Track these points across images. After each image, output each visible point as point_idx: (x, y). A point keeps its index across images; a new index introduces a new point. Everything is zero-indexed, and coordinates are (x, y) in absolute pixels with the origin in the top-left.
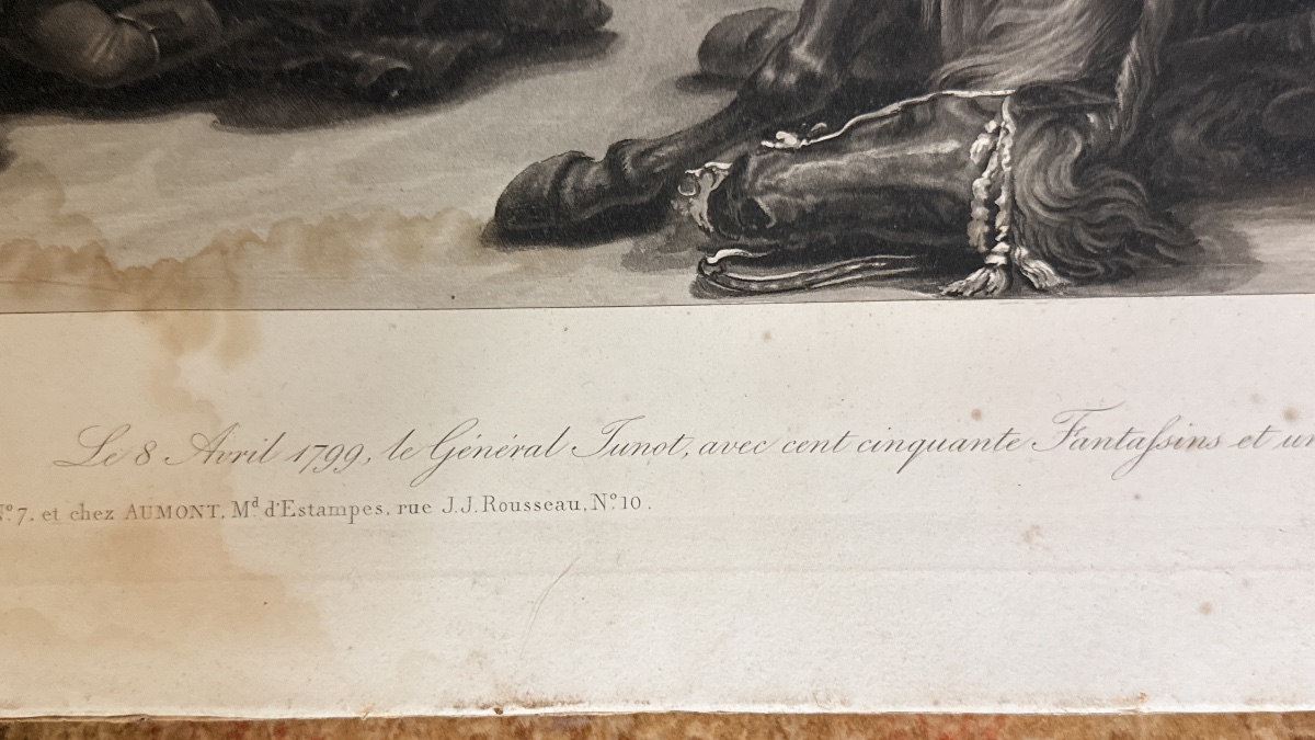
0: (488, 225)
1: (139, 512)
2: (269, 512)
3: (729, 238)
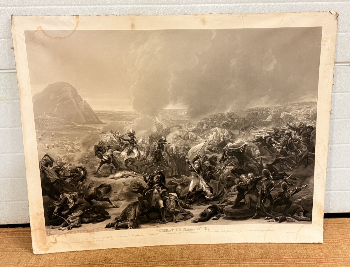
0: (105, 227)
1: (90, 241)
2: (96, 241)
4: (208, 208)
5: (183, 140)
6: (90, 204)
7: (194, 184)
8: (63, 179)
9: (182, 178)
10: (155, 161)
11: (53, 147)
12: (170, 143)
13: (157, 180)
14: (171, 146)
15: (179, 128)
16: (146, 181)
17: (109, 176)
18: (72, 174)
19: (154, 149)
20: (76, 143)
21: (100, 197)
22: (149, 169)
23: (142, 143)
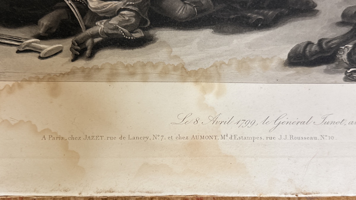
0: (286, 61)
1: (195, 137)
2: (231, 138)
3: (353, 66)
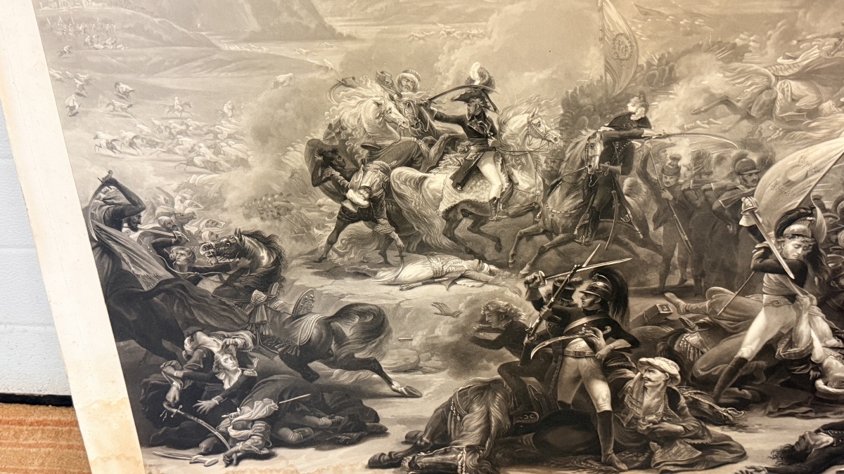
4: (818, 431)
5: (742, 119)
6: (304, 377)
7: (766, 329)
8: (189, 279)
9: (710, 298)
10: (585, 219)
11: (131, 144)
12: (668, 136)
13: (588, 300)
14: (671, 152)
15: (727, 60)
16: (538, 304)
17: (375, 273)
18: (222, 261)
19: (583, 163)
20: (226, 128)
21: (343, 355)
22: (551, 255)
23: (524, 132)
